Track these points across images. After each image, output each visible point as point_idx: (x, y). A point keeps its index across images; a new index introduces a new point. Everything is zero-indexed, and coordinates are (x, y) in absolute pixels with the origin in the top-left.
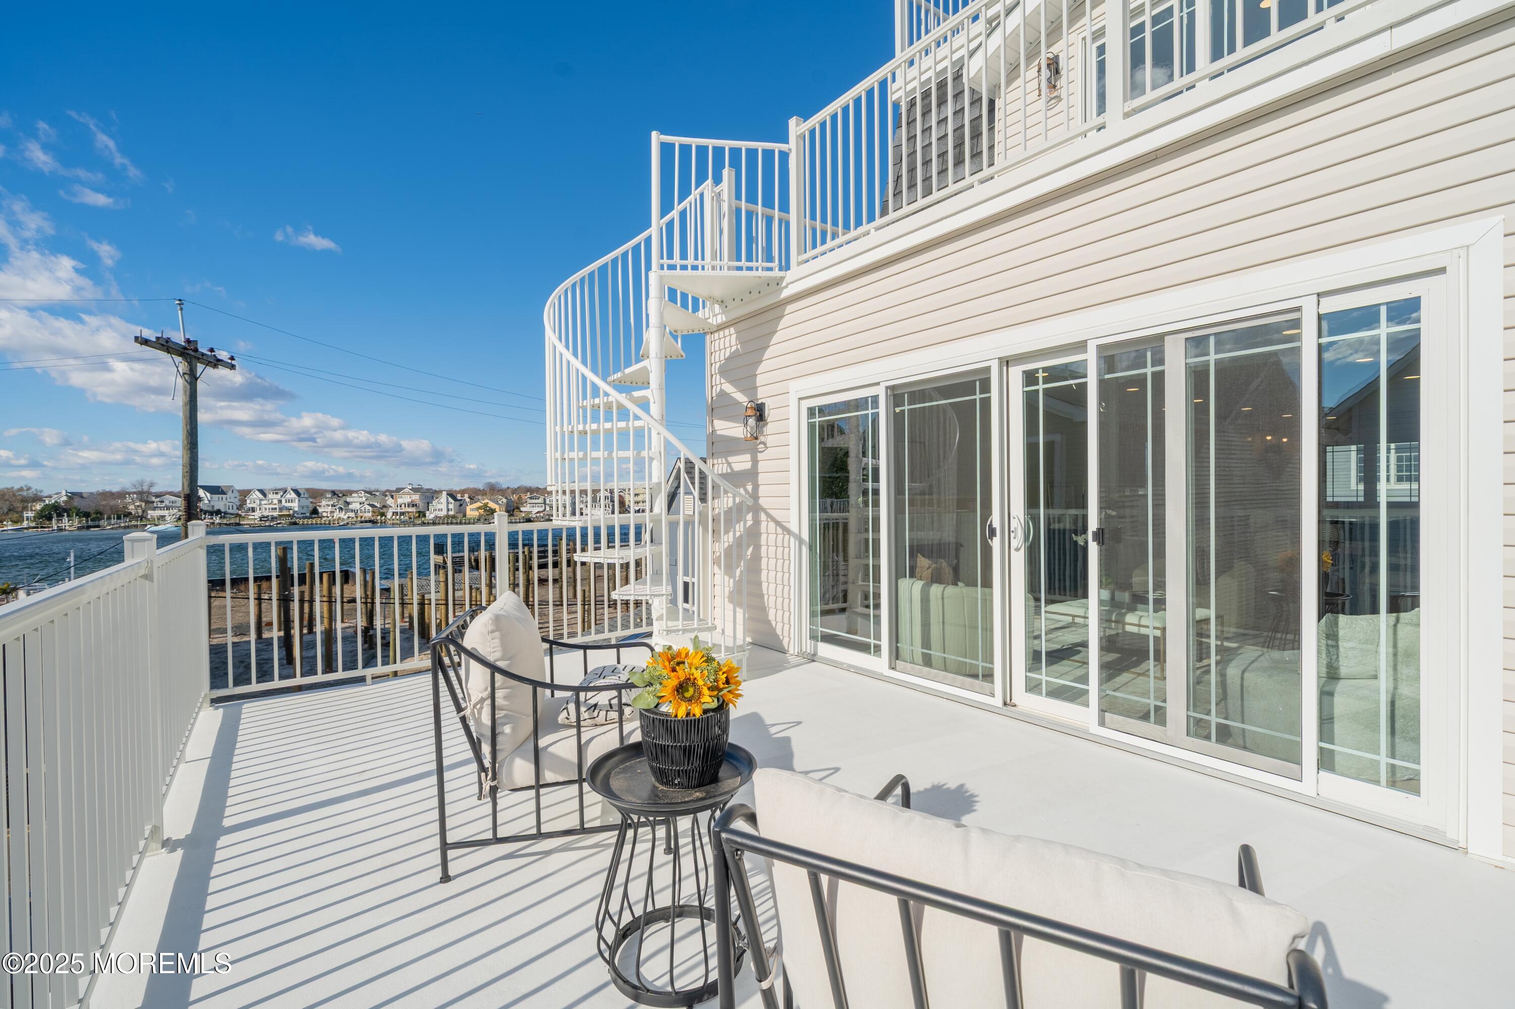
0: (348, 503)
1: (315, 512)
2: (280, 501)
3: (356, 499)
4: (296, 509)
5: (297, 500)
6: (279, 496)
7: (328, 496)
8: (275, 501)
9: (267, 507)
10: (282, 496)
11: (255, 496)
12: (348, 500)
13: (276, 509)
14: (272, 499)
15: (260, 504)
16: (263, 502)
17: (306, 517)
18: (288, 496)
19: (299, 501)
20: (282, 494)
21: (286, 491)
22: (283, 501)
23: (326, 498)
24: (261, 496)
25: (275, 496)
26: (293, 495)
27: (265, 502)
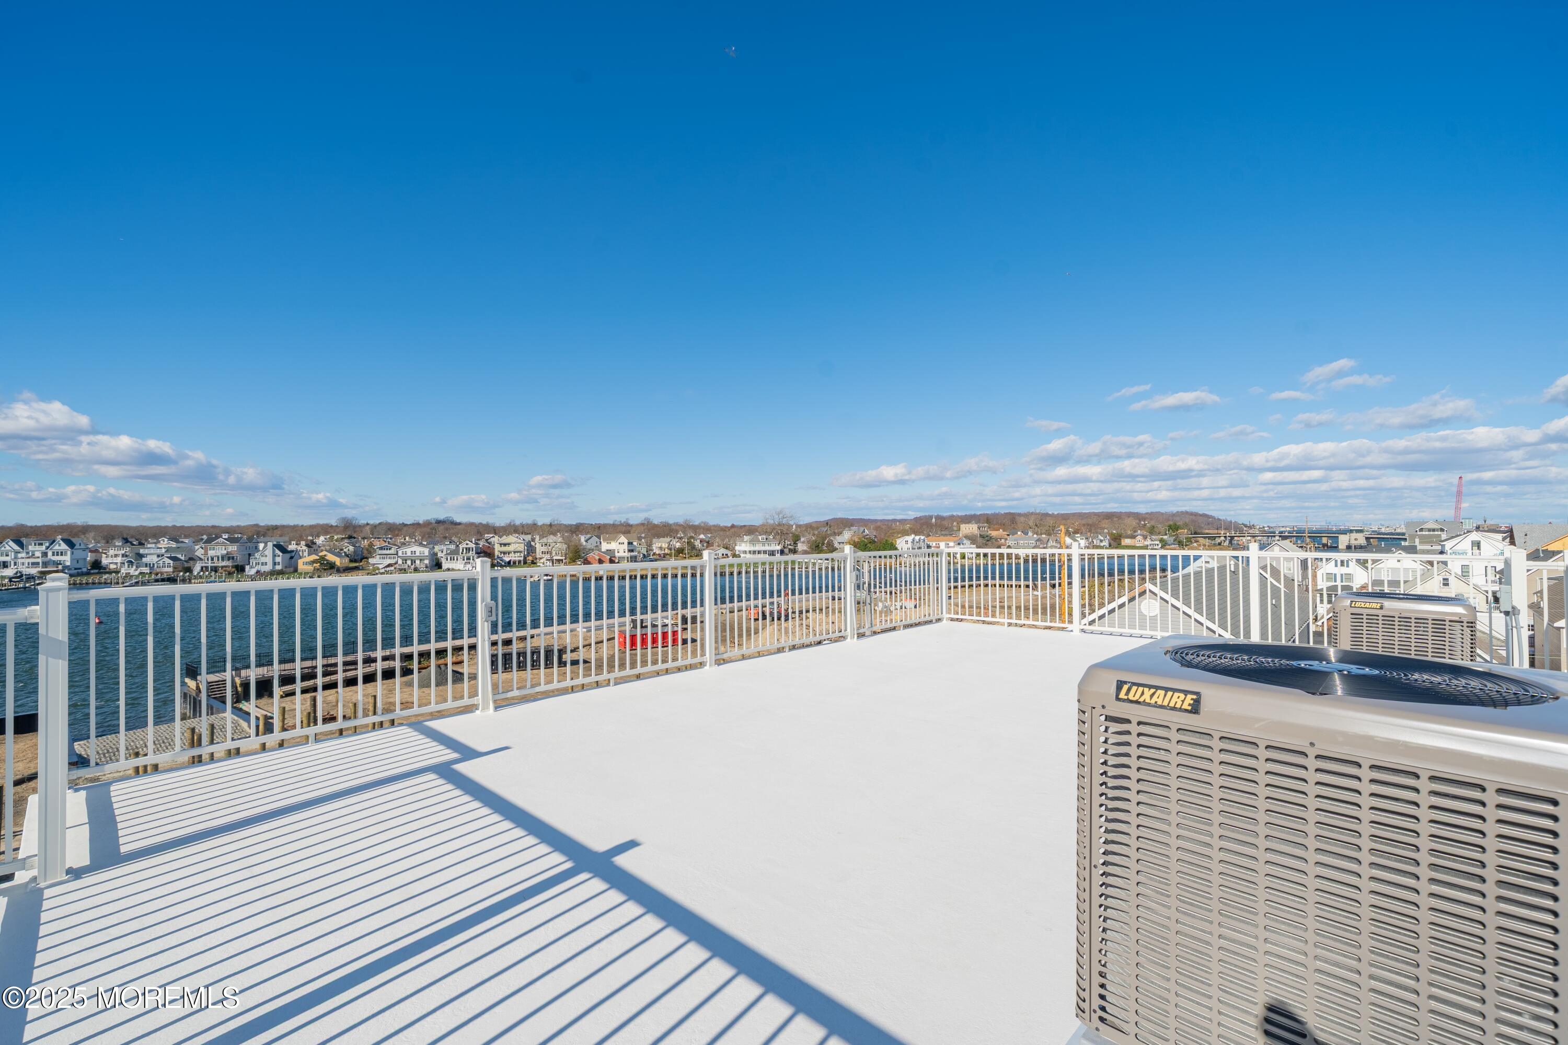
0: (140, 556)
1: (97, 565)
2: (45, 554)
3: (152, 551)
4: (68, 564)
5: (69, 553)
6: (43, 548)
7: (117, 544)
8: (38, 554)
9: (27, 561)
10: (47, 548)
11: (8, 548)
12: (142, 551)
13: (38, 564)
14: (33, 552)
15: (16, 558)
16: (20, 555)
17: (82, 574)
18: (57, 547)
19: (72, 553)
20: (47, 544)
21: (54, 541)
22: (50, 554)
23: (115, 546)
24: (16, 548)
25: (37, 548)
26: (64, 546)
27: (24, 555)
